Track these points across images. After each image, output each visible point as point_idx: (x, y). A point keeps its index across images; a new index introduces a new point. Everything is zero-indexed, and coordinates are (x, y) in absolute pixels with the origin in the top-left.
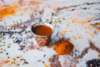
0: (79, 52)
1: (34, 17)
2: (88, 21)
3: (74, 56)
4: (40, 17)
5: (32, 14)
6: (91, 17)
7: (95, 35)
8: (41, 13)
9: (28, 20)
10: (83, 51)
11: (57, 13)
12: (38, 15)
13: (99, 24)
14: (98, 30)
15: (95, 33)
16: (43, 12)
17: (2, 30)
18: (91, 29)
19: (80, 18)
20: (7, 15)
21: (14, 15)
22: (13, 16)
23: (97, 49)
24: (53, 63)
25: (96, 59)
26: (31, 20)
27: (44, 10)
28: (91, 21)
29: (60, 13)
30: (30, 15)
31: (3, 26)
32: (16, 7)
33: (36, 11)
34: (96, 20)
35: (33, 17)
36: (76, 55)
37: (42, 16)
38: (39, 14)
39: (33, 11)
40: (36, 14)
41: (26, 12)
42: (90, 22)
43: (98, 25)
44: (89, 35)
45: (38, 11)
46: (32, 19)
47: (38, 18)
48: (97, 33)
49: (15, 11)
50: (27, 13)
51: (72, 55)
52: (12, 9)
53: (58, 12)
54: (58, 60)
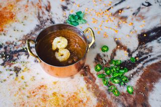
0: (107, 56)
1: (42, 17)
2: (108, 10)
3: (104, 62)
4: (49, 16)
5: (37, 15)
6: (110, 3)
7: (119, 30)
8: (48, 9)
9: (37, 25)
10: (112, 54)
11: (68, 4)
12: (45, 15)
13: (120, 11)
14: (121, 21)
15: (119, 26)
16: (50, 7)
17: (14, 48)
18: (113, 21)
19: (97, 7)
20: (7, 23)
21: (16, 21)
22: (16, 23)
23: (125, 48)
24: (86, 77)
25: (126, 61)
26: (41, 24)
27: (49, 3)
28: (110, 8)
29: (71, 3)
30: (36, 16)
31: (12, 42)
32: (11, 5)
33: (40, 7)
34: (116, 5)
35: (41, 19)
36: (105, 61)
37: (52, 14)
38: (46, 12)
39: (37, 8)
40: (43, 13)
41: (28, 12)
42: (110, 10)
43: (120, 14)
44: (113, 30)
45: (44, 7)
46: (41, 22)
47: (48, 19)
48: (121, 25)
49: (14, 14)
50: (31, 14)
51: (102, 62)
52: (8, 11)
53: (68, 2)
54: (90, 72)
